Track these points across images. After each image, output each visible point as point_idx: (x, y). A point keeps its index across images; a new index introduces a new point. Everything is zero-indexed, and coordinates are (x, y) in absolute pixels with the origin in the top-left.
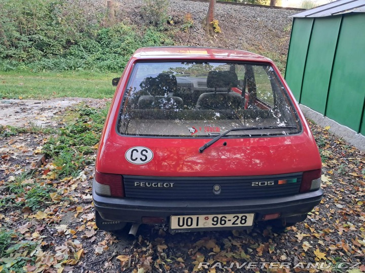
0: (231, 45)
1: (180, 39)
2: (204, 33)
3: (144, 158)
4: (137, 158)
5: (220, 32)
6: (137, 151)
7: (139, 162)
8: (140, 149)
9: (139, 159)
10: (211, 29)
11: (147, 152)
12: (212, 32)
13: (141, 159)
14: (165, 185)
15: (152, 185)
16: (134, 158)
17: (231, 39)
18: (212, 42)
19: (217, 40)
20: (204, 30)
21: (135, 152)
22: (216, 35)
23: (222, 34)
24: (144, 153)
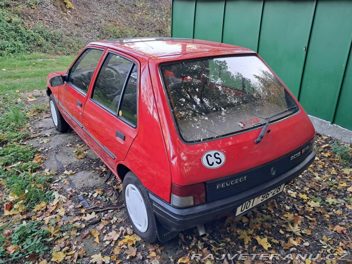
0: (88, 21)
1: (29, 17)
2: (55, 10)
3: (219, 161)
4: (213, 163)
5: (73, 8)
6: (211, 156)
7: (216, 166)
8: (212, 153)
9: (215, 163)
10: (62, 4)
11: (219, 155)
12: (64, 8)
13: (217, 162)
14: (240, 181)
15: (231, 184)
16: (211, 163)
17: (86, 15)
18: (67, 19)
19: (72, 17)
20: (54, 5)
21: (209, 157)
22: (70, 11)
23: (75, 10)
24: (217, 155)
